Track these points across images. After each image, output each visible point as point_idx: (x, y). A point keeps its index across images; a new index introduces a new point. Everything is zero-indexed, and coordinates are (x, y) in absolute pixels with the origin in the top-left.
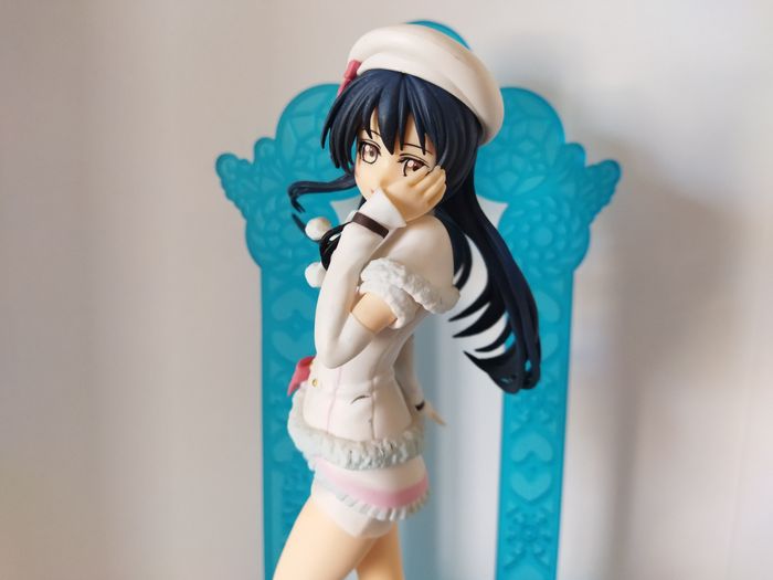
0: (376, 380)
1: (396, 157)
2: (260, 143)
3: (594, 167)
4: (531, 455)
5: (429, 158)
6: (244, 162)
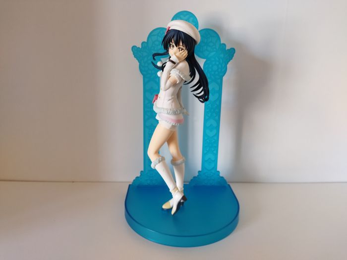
0: (173, 97)
1: (177, 48)
2: (143, 43)
3: (228, 50)
4: (211, 125)
5: (184, 48)
6: (139, 48)
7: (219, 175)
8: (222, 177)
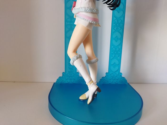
7: (121, 76)
8: (123, 77)
